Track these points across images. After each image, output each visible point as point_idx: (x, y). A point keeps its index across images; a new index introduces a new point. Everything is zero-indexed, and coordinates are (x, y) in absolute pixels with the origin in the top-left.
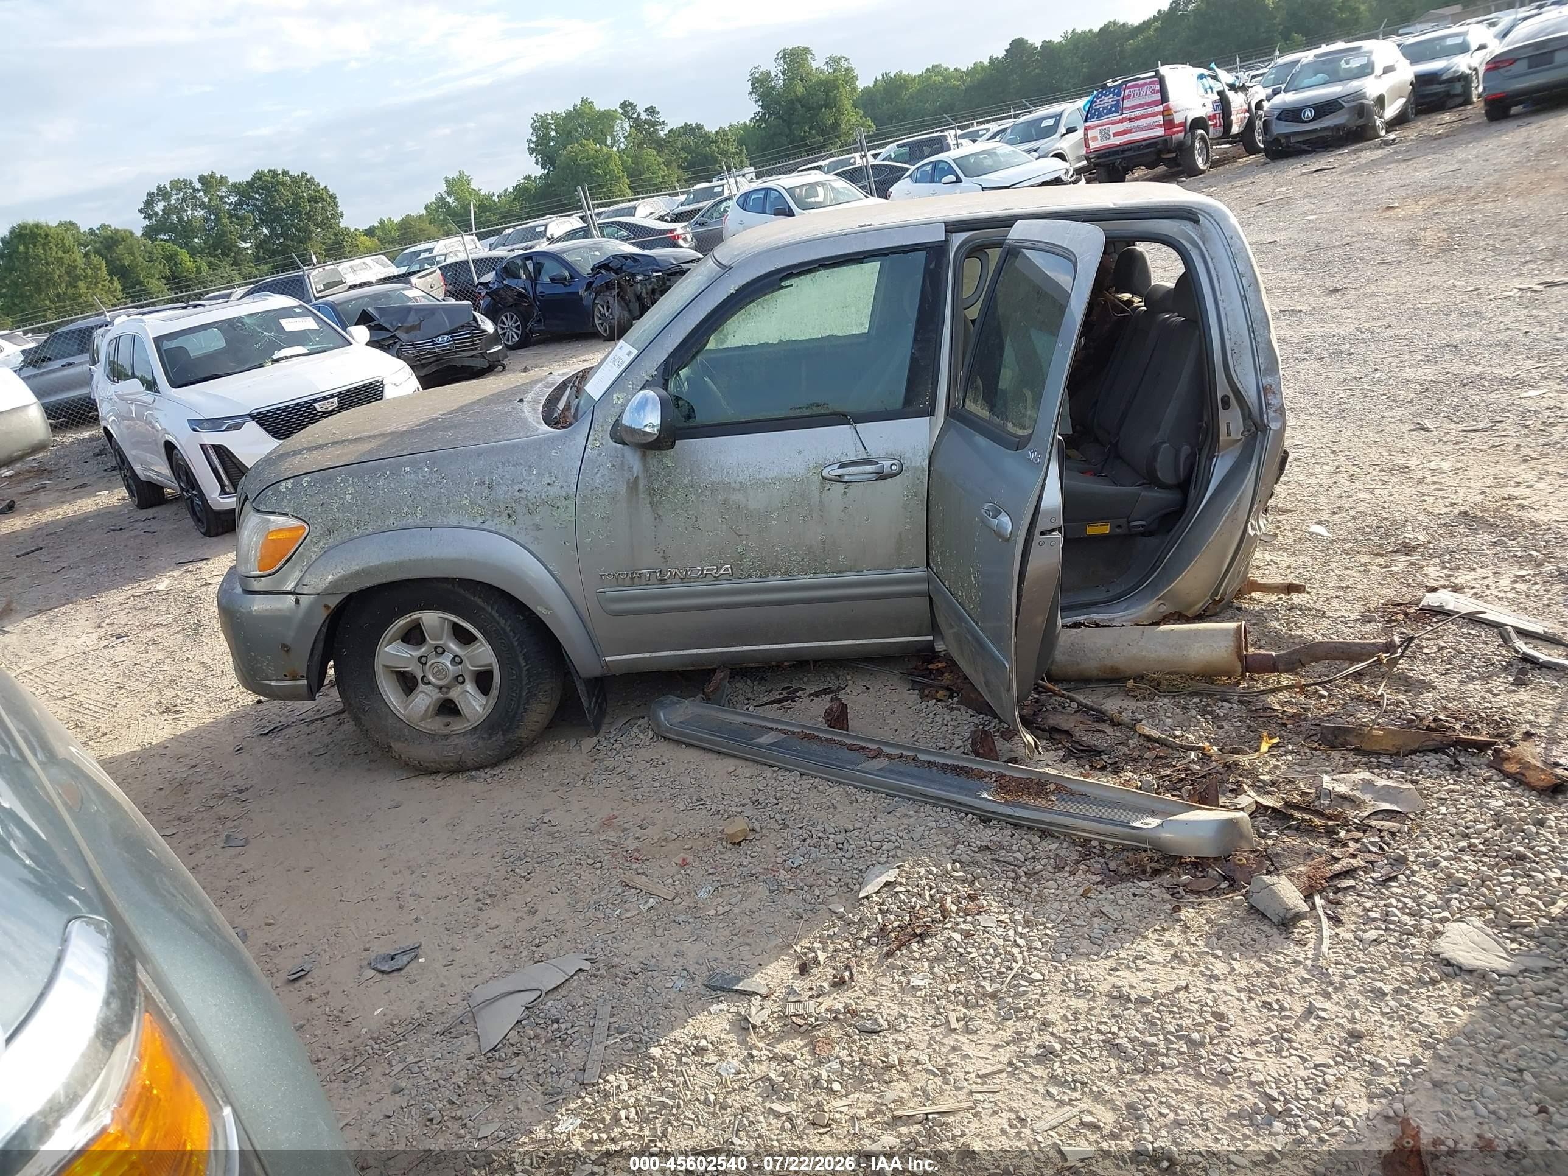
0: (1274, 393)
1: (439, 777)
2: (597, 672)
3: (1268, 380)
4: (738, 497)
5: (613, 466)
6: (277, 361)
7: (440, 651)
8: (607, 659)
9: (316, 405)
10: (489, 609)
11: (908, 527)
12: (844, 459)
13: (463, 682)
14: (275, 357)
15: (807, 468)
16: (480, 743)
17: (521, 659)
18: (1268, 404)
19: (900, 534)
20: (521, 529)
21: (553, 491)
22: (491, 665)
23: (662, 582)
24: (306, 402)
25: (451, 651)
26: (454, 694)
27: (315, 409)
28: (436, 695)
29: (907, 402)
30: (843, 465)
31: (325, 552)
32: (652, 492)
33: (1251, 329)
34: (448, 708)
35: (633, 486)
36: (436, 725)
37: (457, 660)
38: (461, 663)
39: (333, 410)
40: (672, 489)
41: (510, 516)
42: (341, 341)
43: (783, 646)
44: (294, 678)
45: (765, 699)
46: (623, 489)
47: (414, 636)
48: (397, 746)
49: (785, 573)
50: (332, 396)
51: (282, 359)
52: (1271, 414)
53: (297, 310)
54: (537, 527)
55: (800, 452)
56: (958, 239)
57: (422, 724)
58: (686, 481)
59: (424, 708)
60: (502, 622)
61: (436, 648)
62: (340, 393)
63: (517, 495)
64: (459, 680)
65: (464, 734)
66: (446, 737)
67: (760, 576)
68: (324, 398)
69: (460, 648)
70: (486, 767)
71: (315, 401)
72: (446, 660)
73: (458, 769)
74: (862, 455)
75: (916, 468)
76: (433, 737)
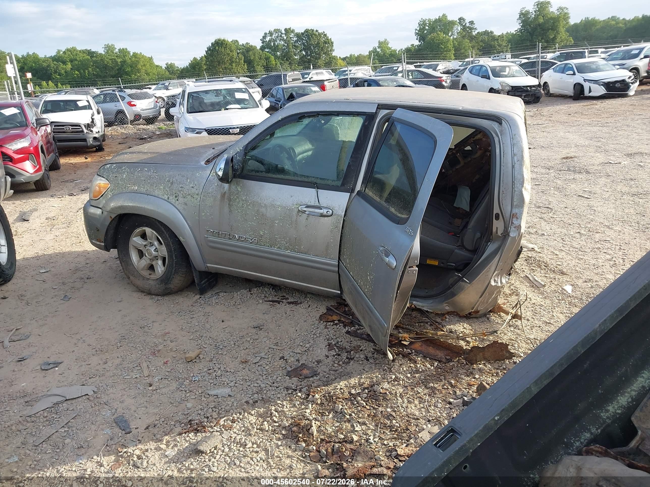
0: (517, 218)
1: (143, 295)
2: (203, 269)
3: (515, 211)
4: (263, 210)
5: (218, 185)
6: (227, 109)
7: (152, 245)
8: (208, 265)
9: (230, 130)
10: (166, 233)
11: (332, 241)
12: (309, 204)
13: (158, 259)
14: (227, 107)
15: (293, 205)
16: (157, 286)
17: (174, 256)
18: (512, 223)
19: (328, 243)
20: (179, 203)
21: (194, 190)
22: (165, 255)
23: (230, 239)
24: (227, 128)
25: (155, 246)
26: (154, 263)
27: (229, 132)
28: (149, 262)
29: (343, 184)
30: (308, 207)
31: (114, 195)
32: (230, 200)
33: (513, 182)
34: (151, 268)
35: (223, 195)
36: (146, 273)
37: (156, 250)
38: (158, 251)
39: (237, 133)
40: (237, 200)
41: (176, 197)
42: (255, 105)
43: (277, 278)
44: (100, 242)
45: (270, 299)
46: (219, 197)
47: (144, 236)
48: (131, 278)
49: (279, 248)
50: (238, 128)
51: (231, 109)
52: (513, 229)
53: (244, 90)
54: (186, 204)
55: (292, 197)
56: (383, 112)
57: (142, 272)
58: (244, 198)
59: (143, 265)
60: (169, 239)
61: (151, 243)
62: (241, 127)
63: (180, 189)
64: (156, 258)
65: (154, 280)
66: (148, 279)
67: (269, 246)
68: (234, 128)
69: (158, 245)
70: (159, 295)
71: (231, 128)
72: (152, 249)
73: (149, 293)
74: (317, 204)
75: (338, 215)
76: (144, 278)
